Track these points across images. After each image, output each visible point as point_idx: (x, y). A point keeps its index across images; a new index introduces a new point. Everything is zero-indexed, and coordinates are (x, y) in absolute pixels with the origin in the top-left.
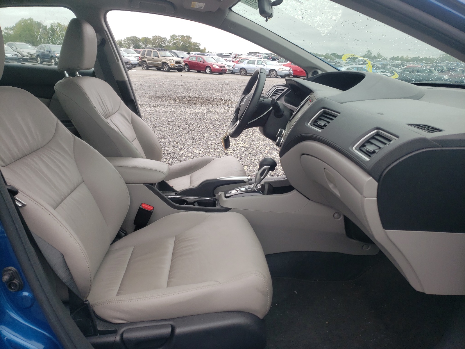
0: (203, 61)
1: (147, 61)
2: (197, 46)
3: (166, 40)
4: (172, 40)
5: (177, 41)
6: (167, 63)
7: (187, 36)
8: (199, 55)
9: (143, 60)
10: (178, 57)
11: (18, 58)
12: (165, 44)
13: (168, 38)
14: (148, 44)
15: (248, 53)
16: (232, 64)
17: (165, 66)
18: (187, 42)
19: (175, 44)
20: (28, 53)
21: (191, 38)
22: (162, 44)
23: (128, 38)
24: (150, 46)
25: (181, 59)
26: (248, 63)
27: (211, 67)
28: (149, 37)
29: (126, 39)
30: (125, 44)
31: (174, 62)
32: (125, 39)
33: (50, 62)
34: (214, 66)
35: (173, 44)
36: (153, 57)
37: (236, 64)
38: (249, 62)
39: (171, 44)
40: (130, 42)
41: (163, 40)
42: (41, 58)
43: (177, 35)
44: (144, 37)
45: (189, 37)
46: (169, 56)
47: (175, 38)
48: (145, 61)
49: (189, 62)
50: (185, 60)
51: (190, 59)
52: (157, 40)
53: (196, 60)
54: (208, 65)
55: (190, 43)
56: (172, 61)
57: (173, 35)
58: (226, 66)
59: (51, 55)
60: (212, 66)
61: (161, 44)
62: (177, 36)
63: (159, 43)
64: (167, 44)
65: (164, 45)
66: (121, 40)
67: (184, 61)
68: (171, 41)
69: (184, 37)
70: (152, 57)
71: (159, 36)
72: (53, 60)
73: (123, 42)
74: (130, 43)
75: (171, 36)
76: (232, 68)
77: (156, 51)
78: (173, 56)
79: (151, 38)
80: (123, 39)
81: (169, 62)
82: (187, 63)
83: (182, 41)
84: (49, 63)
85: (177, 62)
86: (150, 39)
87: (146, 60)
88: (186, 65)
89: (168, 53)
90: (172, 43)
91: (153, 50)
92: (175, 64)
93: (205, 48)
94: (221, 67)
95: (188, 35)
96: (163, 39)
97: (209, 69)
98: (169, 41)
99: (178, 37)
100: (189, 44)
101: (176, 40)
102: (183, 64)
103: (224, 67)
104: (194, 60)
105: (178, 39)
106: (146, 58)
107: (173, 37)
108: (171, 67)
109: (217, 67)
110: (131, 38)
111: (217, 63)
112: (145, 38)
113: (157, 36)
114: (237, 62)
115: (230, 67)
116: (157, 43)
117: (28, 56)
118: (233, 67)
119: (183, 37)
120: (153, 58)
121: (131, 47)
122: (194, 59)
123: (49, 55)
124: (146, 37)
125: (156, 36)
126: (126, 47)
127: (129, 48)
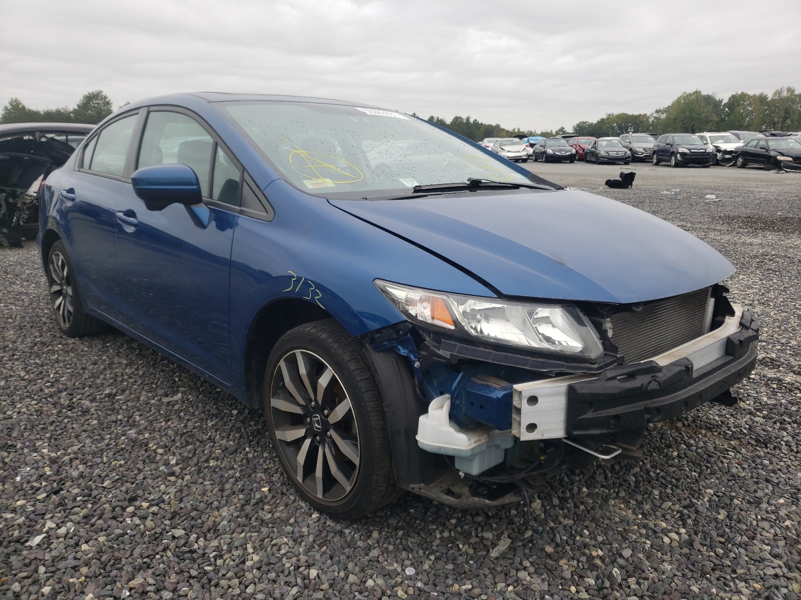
11: (626, 156)
20: (644, 149)
33: (669, 161)
42: (658, 155)
59: (672, 150)
72: (673, 158)
84: (666, 163)
117: (643, 153)
123: (669, 150)
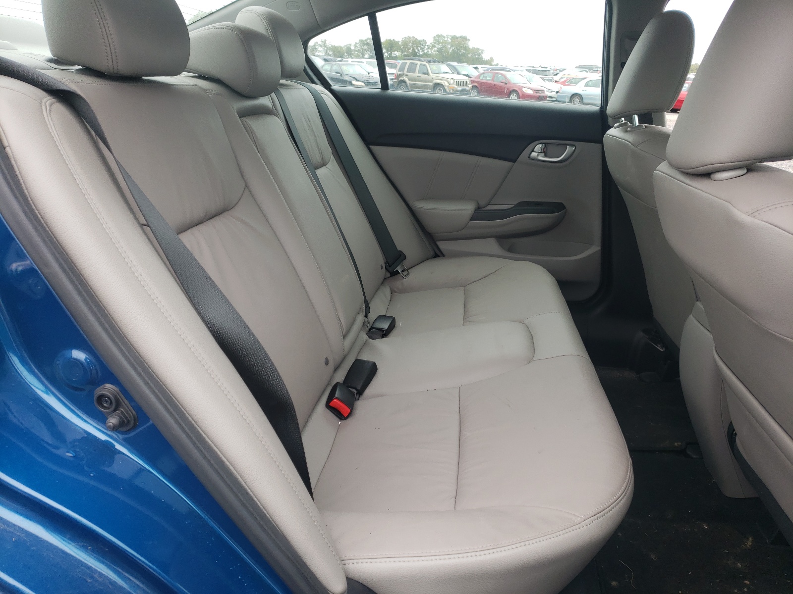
0: (504, 81)
1: (408, 81)
2: (478, 54)
3: (426, 43)
4: (435, 43)
5: (445, 46)
6: (443, 84)
7: (461, 37)
8: (495, 70)
9: (401, 78)
10: (458, 73)
12: (423, 51)
13: (430, 41)
14: (394, 52)
15: (578, 66)
16: (555, 87)
17: (439, 89)
18: (461, 47)
19: (440, 50)
21: (469, 40)
22: (418, 50)
23: (361, 41)
24: (397, 55)
25: (466, 78)
26: (587, 85)
27: (519, 92)
28: (397, 40)
29: (358, 42)
30: (356, 51)
31: (455, 82)
32: (356, 43)
34: (524, 90)
35: (437, 51)
36: (420, 75)
37: (562, 86)
38: (590, 83)
39: (433, 51)
40: (365, 47)
41: (420, 44)
43: (445, 35)
44: (388, 39)
45: (465, 39)
46: (447, 73)
47: (441, 41)
48: (404, 82)
49: (481, 83)
50: (472, 79)
51: (481, 78)
52: (410, 45)
53: (493, 80)
54: (515, 89)
55: (466, 49)
56: (452, 82)
57: (438, 36)
58: (545, 90)
60: (521, 90)
61: (416, 51)
62: (444, 38)
63: (413, 49)
64: (426, 51)
65: (421, 53)
66: (350, 45)
67: (472, 82)
68: (434, 46)
69: (457, 38)
70: (416, 74)
71: (414, 37)
73: (352, 48)
74: (365, 49)
75: (434, 37)
76: (555, 93)
77: (425, 63)
78: (453, 73)
79: (400, 40)
80: (353, 44)
81: (445, 84)
82: (476, 84)
83: (452, 46)
85: (459, 83)
86: (398, 41)
87: (406, 79)
88: (474, 87)
89: (444, 68)
90: (436, 49)
91: (419, 63)
92: (456, 86)
93: (492, 58)
94: (537, 91)
95: (464, 36)
96: (420, 41)
97: (515, 94)
98: (431, 45)
99: (446, 39)
100: (464, 50)
101: (442, 43)
102: (470, 86)
103: (543, 91)
104: (489, 80)
105: (446, 42)
106: (407, 75)
107: (438, 38)
108: (450, 91)
109: (530, 92)
110: (366, 40)
111: (528, 85)
112: (390, 40)
113: (410, 37)
114: (564, 83)
115: (552, 92)
116: (410, 49)
118: (557, 92)
119: (454, 38)
120: (418, 77)
121: (367, 56)
122: (488, 78)
124: (392, 39)
125: (408, 36)
126: (357, 57)
127: (363, 57)
